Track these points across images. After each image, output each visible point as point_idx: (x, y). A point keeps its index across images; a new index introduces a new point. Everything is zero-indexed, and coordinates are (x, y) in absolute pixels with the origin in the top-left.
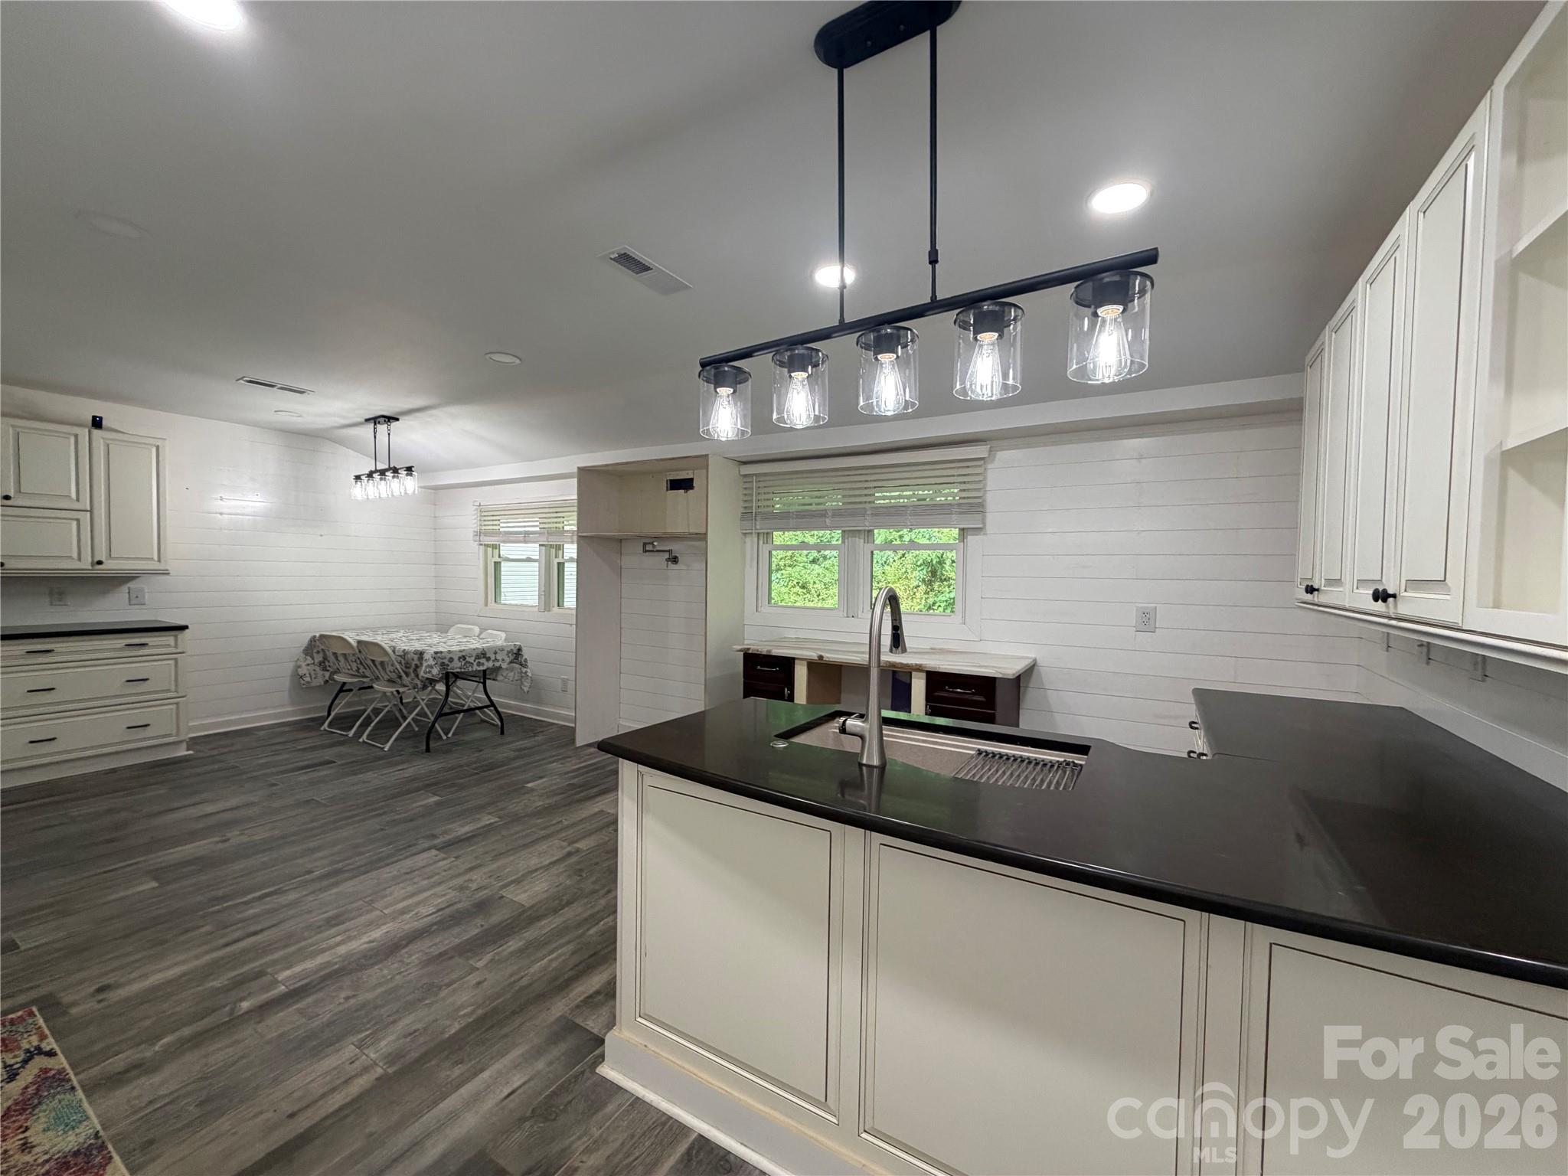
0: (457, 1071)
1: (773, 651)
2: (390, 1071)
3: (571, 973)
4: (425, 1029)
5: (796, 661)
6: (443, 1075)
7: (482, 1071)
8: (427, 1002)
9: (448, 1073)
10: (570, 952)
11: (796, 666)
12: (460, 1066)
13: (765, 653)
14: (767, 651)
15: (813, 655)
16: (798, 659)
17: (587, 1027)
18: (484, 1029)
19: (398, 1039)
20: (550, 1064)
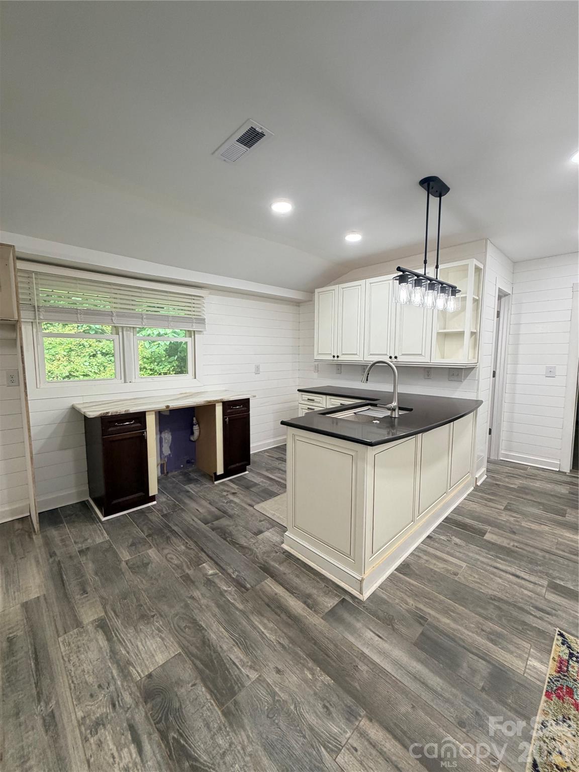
0: (363, 667)
1: (131, 410)
2: (363, 713)
3: (283, 616)
4: (322, 699)
5: (147, 413)
6: (365, 675)
7: (363, 654)
8: (292, 707)
9: (365, 672)
10: (260, 617)
11: (147, 417)
12: (359, 667)
13: (124, 413)
14: (125, 411)
15: (161, 406)
16: (148, 411)
17: (332, 607)
18: (328, 659)
19: (333, 719)
20: (358, 620)
